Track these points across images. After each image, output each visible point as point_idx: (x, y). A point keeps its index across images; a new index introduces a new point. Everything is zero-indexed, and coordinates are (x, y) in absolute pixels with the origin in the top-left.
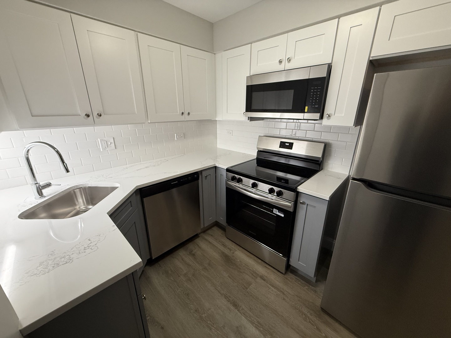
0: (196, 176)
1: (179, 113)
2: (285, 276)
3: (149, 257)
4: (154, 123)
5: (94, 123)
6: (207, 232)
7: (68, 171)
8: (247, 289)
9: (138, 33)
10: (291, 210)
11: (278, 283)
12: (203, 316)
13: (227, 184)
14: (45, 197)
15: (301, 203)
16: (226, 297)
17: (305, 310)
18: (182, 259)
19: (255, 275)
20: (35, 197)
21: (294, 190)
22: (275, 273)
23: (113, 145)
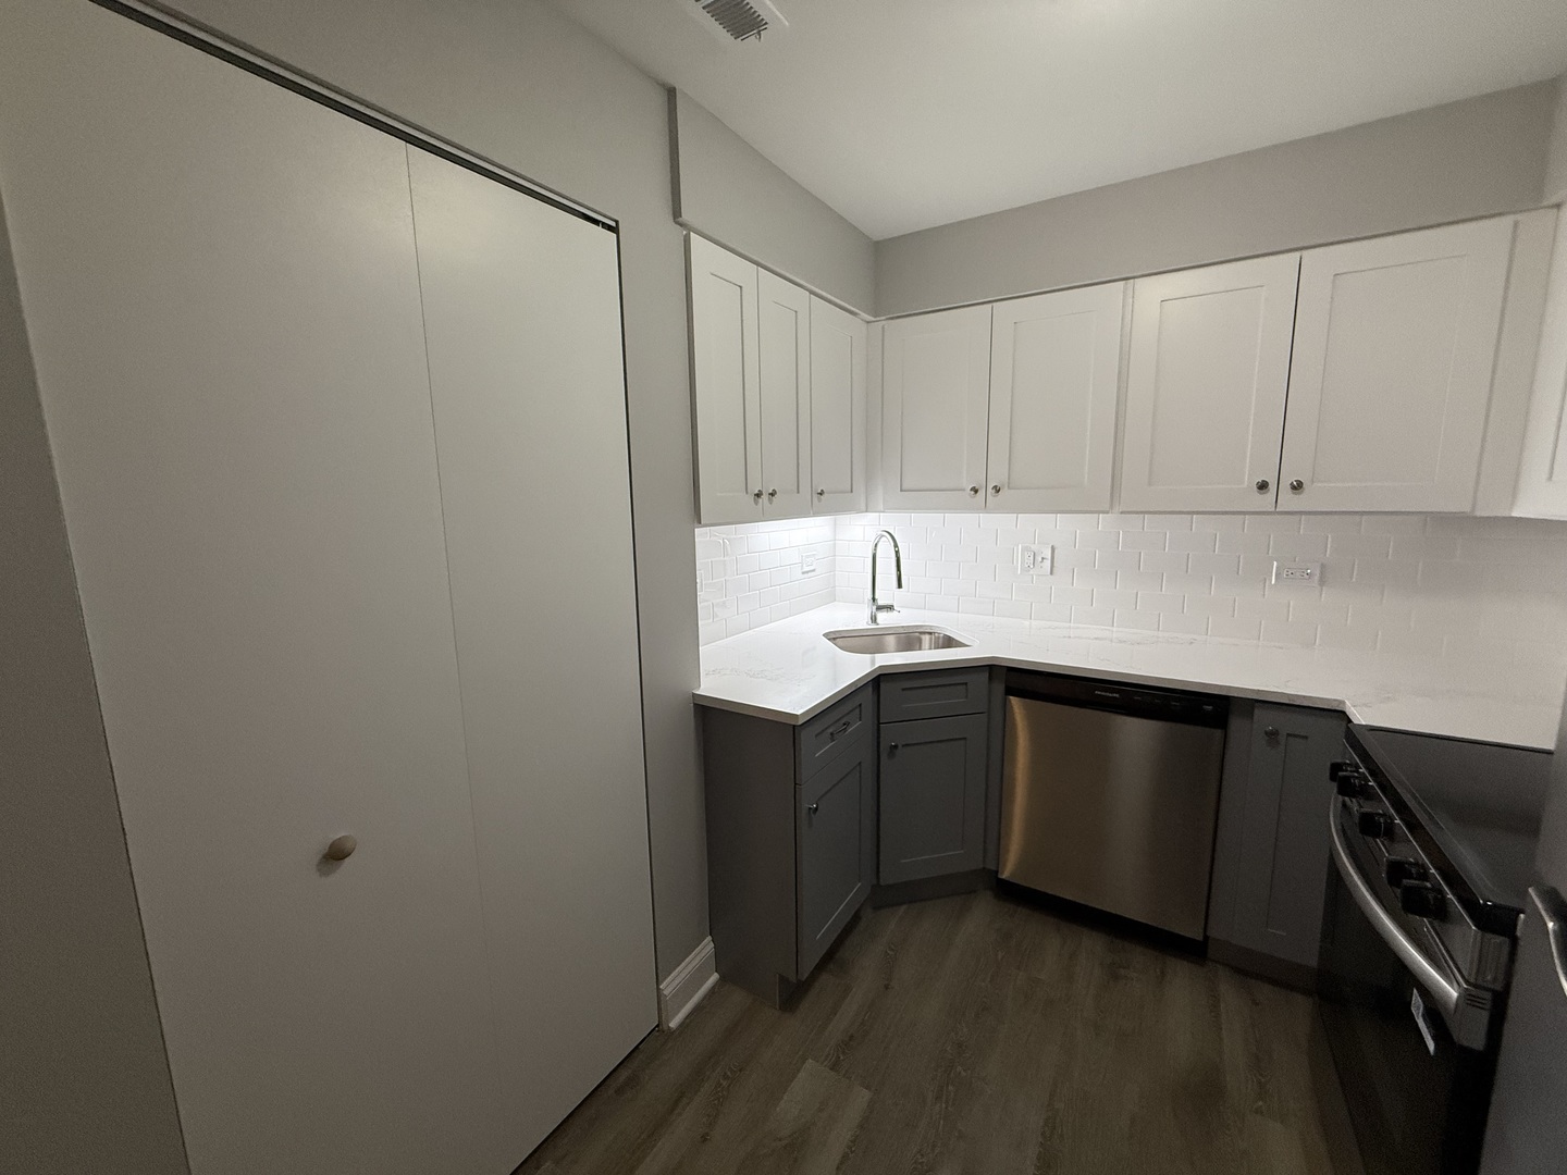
4: (1188, 513)
5: (985, 508)
7: (900, 586)
12: (959, 1068)
14: (878, 624)
20: (863, 620)
23: (1047, 563)
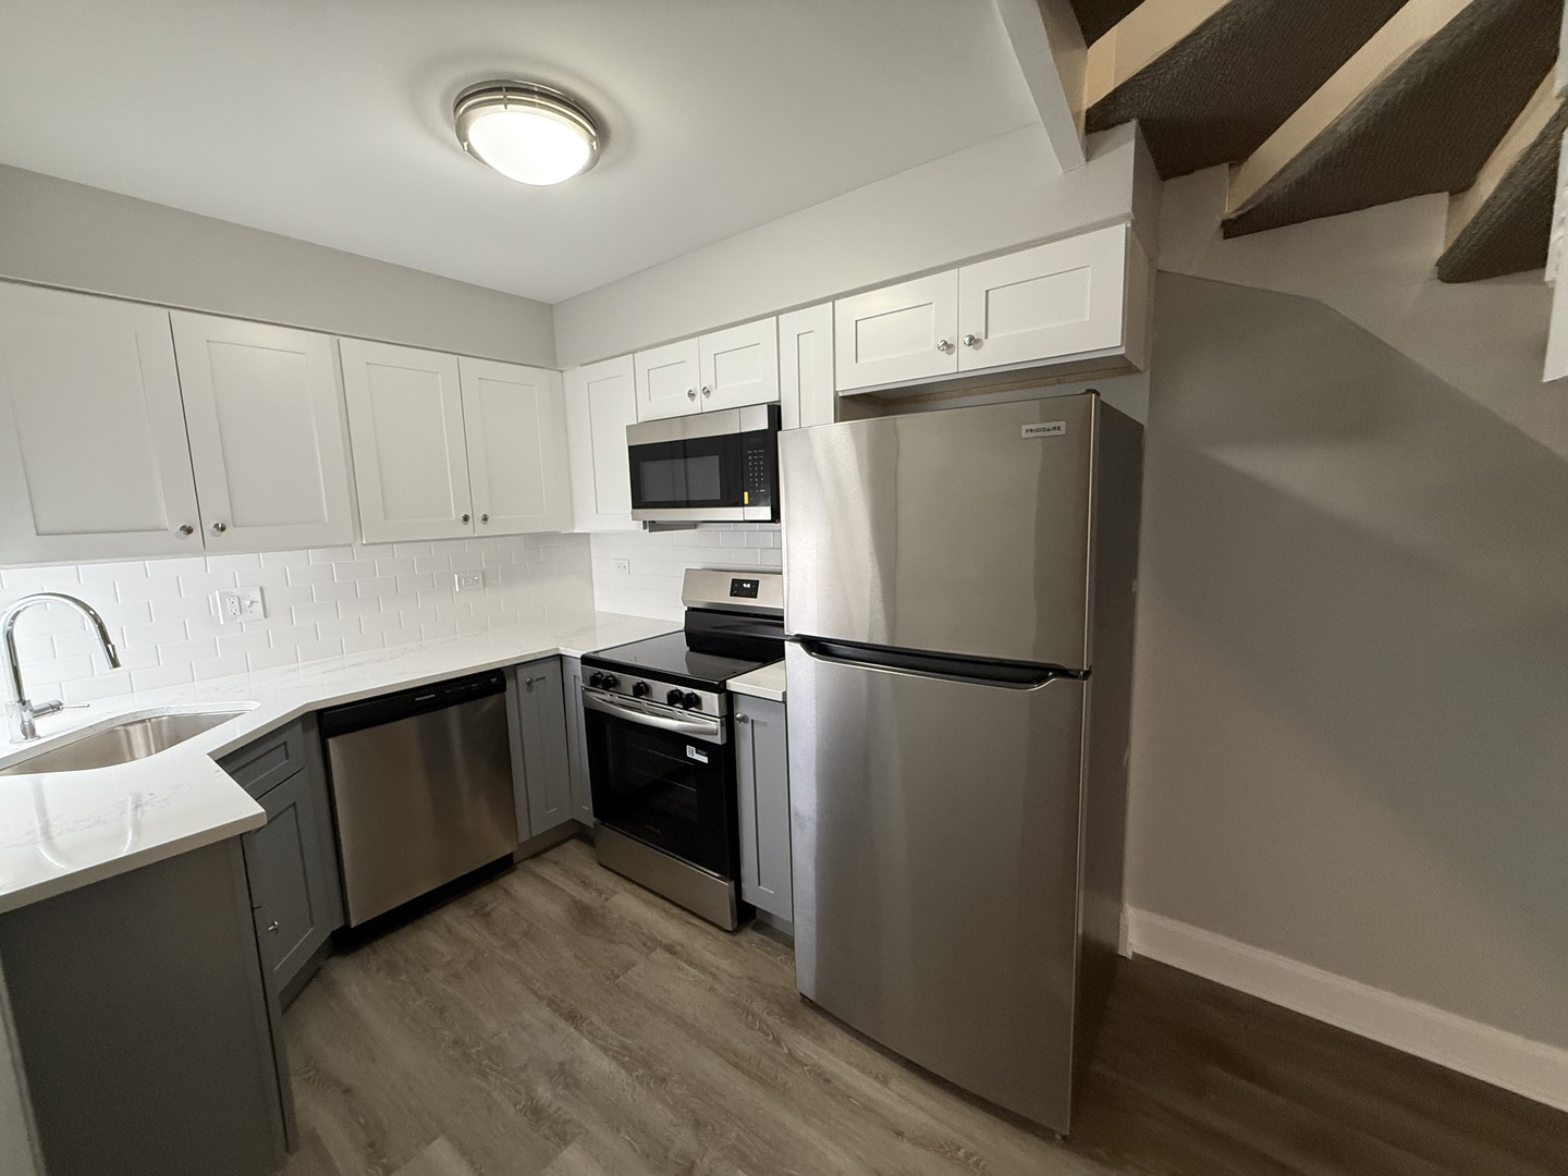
0: (494, 680)
1: (454, 517)
2: (735, 938)
3: (338, 924)
4: (388, 543)
5: (204, 548)
6: (543, 856)
7: (115, 663)
8: (618, 977)
9: (341, 338)
10: (718, 740)
11: (708, 956)
12: (474, 1050)
13: (585, 699)
14: (40, 738)
15: (738, 719)
16: (552, 1003)
17: (758, 1006)
18: (449, 931)
19: (651, 943)
20: (10, 738)
21: (720, 688)
22: (709, 934)
23: (258, 607)
